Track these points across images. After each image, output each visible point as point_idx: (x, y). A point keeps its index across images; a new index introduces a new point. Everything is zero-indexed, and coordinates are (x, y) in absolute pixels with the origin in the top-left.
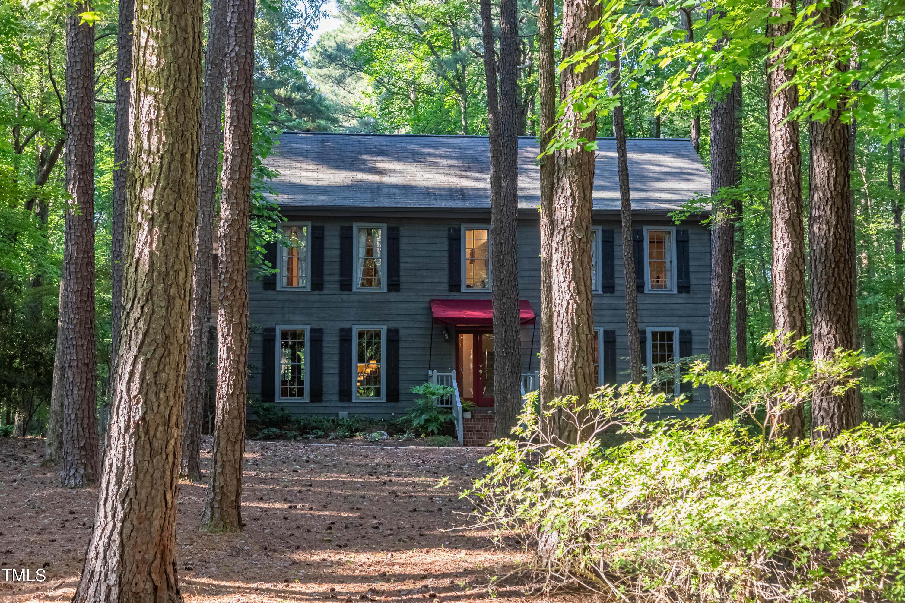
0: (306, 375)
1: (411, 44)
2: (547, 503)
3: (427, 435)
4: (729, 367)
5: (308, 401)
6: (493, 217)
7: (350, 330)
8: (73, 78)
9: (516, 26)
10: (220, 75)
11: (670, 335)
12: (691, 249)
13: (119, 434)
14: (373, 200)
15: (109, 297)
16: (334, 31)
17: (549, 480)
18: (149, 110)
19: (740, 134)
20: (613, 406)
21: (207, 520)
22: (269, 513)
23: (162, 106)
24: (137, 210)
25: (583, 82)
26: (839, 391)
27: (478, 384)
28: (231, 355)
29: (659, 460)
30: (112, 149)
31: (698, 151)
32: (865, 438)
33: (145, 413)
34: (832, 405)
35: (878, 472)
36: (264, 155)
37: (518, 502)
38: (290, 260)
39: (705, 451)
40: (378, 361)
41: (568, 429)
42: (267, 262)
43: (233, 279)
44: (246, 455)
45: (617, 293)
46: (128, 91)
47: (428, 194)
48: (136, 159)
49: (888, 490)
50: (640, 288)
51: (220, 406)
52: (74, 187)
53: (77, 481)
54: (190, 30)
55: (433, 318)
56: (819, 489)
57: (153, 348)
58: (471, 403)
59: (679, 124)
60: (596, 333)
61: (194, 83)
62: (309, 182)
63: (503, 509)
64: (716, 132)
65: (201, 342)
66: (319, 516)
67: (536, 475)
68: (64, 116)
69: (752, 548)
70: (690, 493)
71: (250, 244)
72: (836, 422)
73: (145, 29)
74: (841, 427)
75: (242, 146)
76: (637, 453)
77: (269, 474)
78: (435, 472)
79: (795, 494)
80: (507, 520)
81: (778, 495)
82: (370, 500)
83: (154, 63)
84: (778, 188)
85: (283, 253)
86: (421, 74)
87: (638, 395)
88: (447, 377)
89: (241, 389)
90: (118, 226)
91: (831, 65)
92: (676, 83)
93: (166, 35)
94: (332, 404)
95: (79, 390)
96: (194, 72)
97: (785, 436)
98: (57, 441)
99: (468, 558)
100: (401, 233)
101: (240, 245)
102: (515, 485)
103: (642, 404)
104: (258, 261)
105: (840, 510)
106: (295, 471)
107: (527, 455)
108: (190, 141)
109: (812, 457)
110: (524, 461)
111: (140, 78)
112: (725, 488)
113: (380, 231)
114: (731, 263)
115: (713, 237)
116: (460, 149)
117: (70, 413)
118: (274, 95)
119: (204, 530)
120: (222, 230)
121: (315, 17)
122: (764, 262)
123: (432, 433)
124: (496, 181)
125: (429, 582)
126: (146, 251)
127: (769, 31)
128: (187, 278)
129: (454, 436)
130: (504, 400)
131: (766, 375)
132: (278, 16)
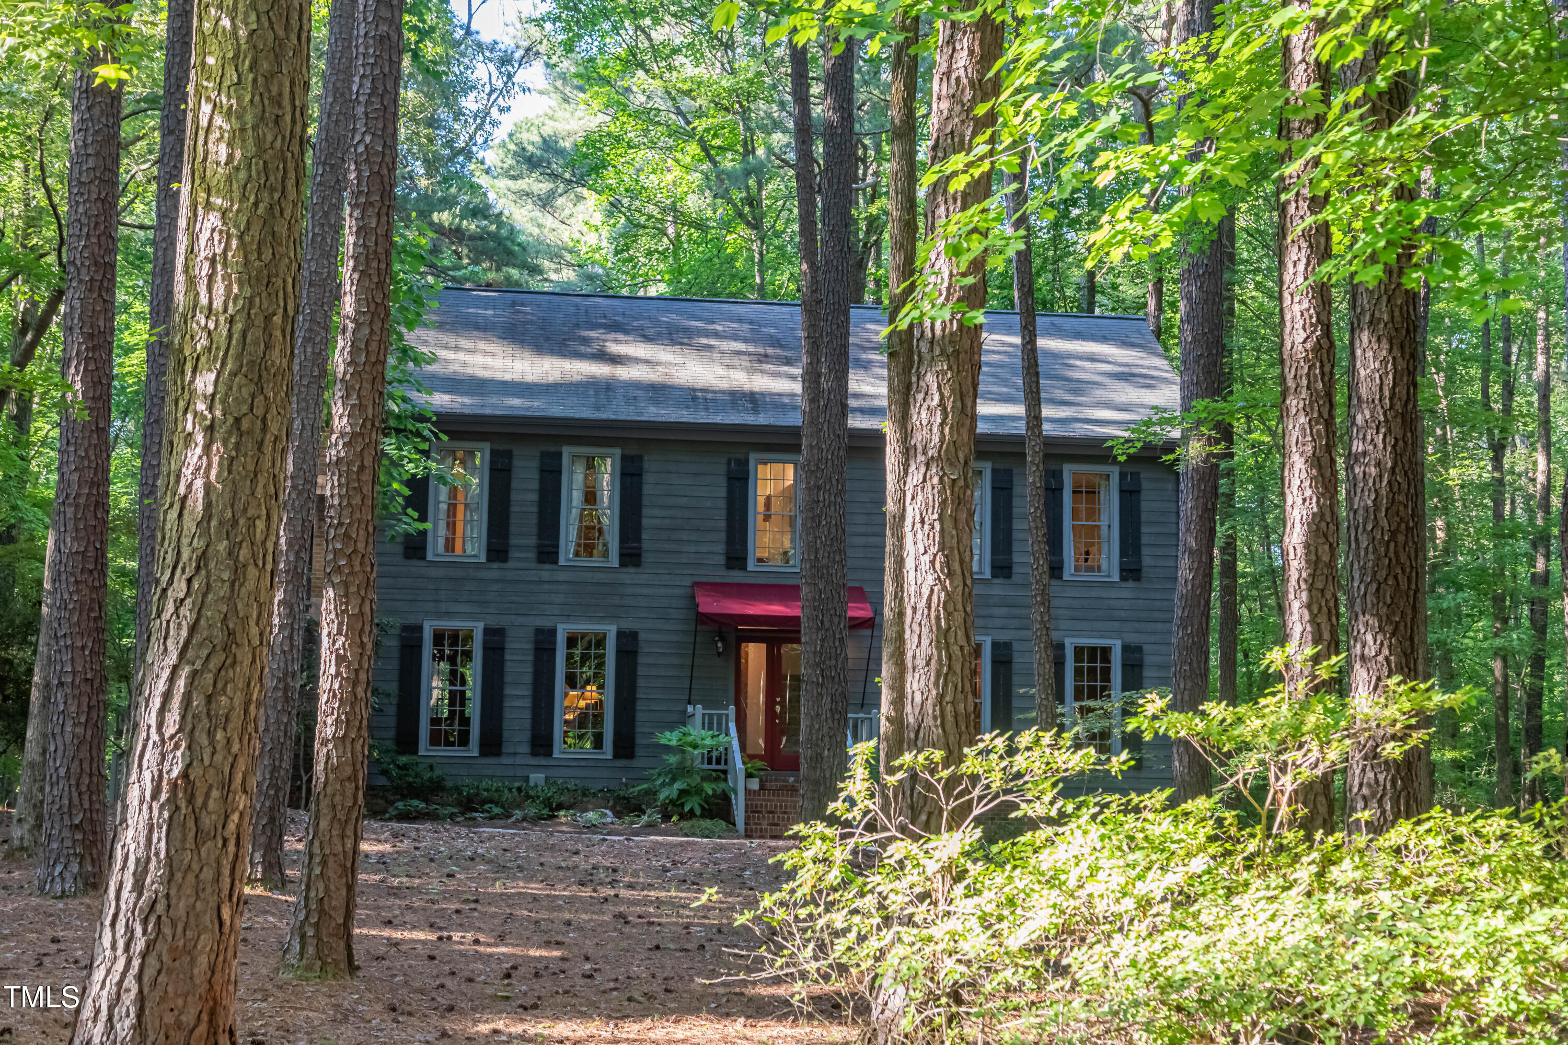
0: (473, 709)
1: (671, 142)
2: (888, 936)
3: (682, 817)
4: (1207, 706)
5: (476, 754)
6: (804, 442)
7: (553, 632)
8: (81, 183)
9: (851, 115)
10: (339, 185)
11: (1106, 652)
12: (1144, 506)
13: (141, 802)
14: (598, 409)
15: (132, 565)
16: (538, 116)
17: (892, 896)
18: (211, 238)
19: (1231, 311)
20: (1004, 769)
21: (292, 958)
22: (404, 948)
23: (233, 231)
24: (186, 411)
25: (964, 208)
26: (1392, 750)
27: (773, 731)
28: (343, 670)
29: (1084, 865)
30: (147, 309)
31: (1158, 338)
32: (1438, 834)
33: (189, 766)
34: (1381, 777)
35: (1460, 894)
36: (410, 325)
37: (837, 934)
38: (452, 508)
39: (1163, 851)
40: (601, 687)
41: (927, 809)
42: (409, 511)
43: (350, 537)
44: (365, 847)
45: (1016, 578)
46: (176, 208)
47: (694, 399)
48: (186, 322)
49: (1476, 925)
50: (1056, 570)
51: (322, 759)
52: (77, 372)
53: (67, 886)
54: (286, 102)
55: (698, 613)
56: (1359, 920)
57: (205, 652)
58: (760, 764)
59: (1129, 291)
60: (979, 646)
61: (292, 194)
62: (489, 374)
63: (811, 945)
64: (1192, 306)
65: (292, 646)
66: (490, 955)
67: (869, 887)
68: (64, 249)
69: (1241, 1021)
70: (1136, 922)
71: (382, 478)
72: (1388, 807)
73: (208, 99)
74: (1397, 815)
75: (373, 306)
76: (1045, 853)
77: (405, 880)
78: (695, 882)
79: (1317, 927)
80: (817, 965)
81: (1288, 928)
82: (580, 929)
83: (223, 158)
84: (1294, 402)
85: (440, 496)
86: (686, 193)
87: (1048, 751)
88: (720, 716)
89: (360, 728)
90: (152, 442)
91: (1386, 192)
92: (1123, 213)
93: (244, 109)
94: (519, 760)
95: (75, 725)
96: (292, 175)
97: (1301, 827)
98: (33, 815)
99: (748, 1032)
100: (646, 466)
101: (364, 478)
102: (833, 903)
103: (1055, 766)
104: (395, 507)
105: (1393, 958)
106: (450, 876)
107: (855, 852)
108: (281, 294)
109: (1347, 864)
110: (849, 862)
111: (197, 182)
112: (1196, 916)
113: (609, 461)
114: (1213, 531)
115: (1182, 486)
116: (751, 323)
117: (58, 765)
118: (431, 224)
119: (287, 976)
120: (334, 449)
121: (505, 91)
122: (1267, 531)
123: (691, 814)
124: (811, 380)
126: (199, 484)
127: (1284, 130)
128: (270, 531)
129: (730, 819)
130: (818, 757)
131: (1270, 721)
132: (442, 87)
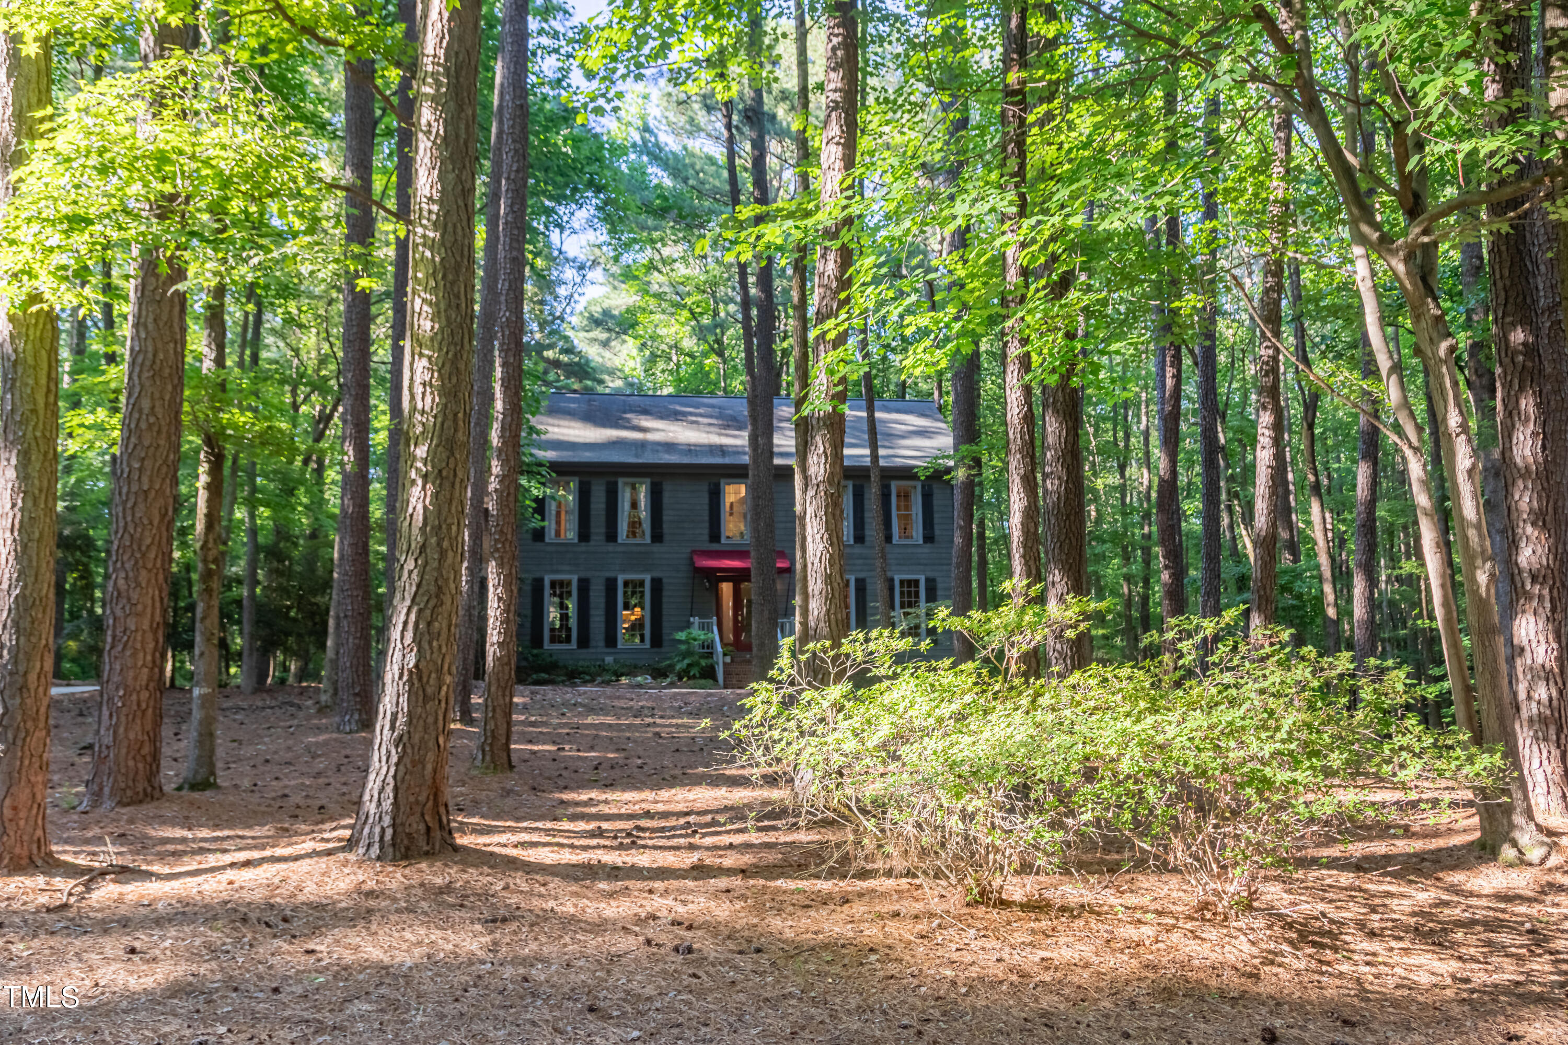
0: (573, 622)
1: (673, 310)
2: (803, 742)
3: (689, 679)
4: (971, 613)
5: (575, 647)
6: (750, 473)
7: (615, 580)
8: (349, 341)
9: (771, 294)
10: (492, 339)
11: (917, 582)
12: (935, 503)
13: (393, 681)
14: (637, 456)
15: (383, 549)
16: (600, 298)
17: (805, 721)
18: (423, 372)
19: (979, 395)
20: (863, 650)
21: (478, 763)
22: (538, 755)
23: (435, 368)
24: (411, 467)
25: (835, 348)
26: (1070, 634)
27: (737, 631)
28: (501, 605)
29: (907, 701)
30: (387, 408)
31: (940, 411)
32: (1095, 677)
33: (419, 661)
34: (1065, 647)
35: (1107, 709)
36: (533, 415)
37: (775, 742)
38: (558, 514)
39: (949, 692)
40: (643, 609)
41: (822, 672)
42: (536, 516)
43: (503, 532)
44: (516, 700)
45: (867, 544)
46: (403, 353)
47: (689, 450)
48: (410, 418)
49: (1116, 726)
50: (888, 539)
51: (491, 653)
52: (350, 445)
53: (352, 727)
54: (462, 296)
55: (695, 567)
56: (1054, 726)
57: (426, 599)
58: (731, 648)
59: (923, 386)
60: (848, 581)
61: (467, 346)
62: (576, 440)
63: (762, 749)
64: (957, 394)
65: (473, 592)
66: (586, 757)
67: (792, 716)
68: (341, 377)
69: (993, 781)
70: (936, 731)
71: (520, 499)
72: (1069, 663)
73: (419, 296)
74: (1074, 668)
75: (512, 405)
76: (886, 694)
77: (538, 717)
78: (697, 714)
79: (1032, 730)
80: (765, 759)
81: (1017, 731)
82: (635, 742)
83: (428, 328)
84: (1014, 447)
85: (552, 507)
86: (683, 338)
87: (887, 640)
88: (708, 623)
89: (512, 636)
90: (393, 482)
91: (1060, 334)
92: (920, 349)
93: (440, 301)
94: (599, 650)
95: (354, 639)
96: (466, 336)
97: (1022, 676)
98: (332, 688)
99: (728, 795)
100: (664, 487)
101: (510, 499)
102: (773, 725)
103: (891, 648)
104: (528, 515)
105: (1073, 745)
106: (563, 714)
107: (783, 697)
108: (462, 401)
109: (1047, 696)
110: (781, 702)
111: (414, 341)
112: (968, 726)
113: (644, 486)
114: (972, 516)
115: (955, 492)
116: (719, 408)
117: (345, 661)
118: (542, 358)
119: (475, 772)
120: (493, 485)
121: (582, 283)
122: (1002, 514)
123: (694, 677)
124: (753, 439)
125: (692, 819)
126: (420, 507)
127: (1004, 302)
128: (459, 531)
129: (715, 679)
130: (762, 645)
131: (1005, 620)
132: (546, 284)
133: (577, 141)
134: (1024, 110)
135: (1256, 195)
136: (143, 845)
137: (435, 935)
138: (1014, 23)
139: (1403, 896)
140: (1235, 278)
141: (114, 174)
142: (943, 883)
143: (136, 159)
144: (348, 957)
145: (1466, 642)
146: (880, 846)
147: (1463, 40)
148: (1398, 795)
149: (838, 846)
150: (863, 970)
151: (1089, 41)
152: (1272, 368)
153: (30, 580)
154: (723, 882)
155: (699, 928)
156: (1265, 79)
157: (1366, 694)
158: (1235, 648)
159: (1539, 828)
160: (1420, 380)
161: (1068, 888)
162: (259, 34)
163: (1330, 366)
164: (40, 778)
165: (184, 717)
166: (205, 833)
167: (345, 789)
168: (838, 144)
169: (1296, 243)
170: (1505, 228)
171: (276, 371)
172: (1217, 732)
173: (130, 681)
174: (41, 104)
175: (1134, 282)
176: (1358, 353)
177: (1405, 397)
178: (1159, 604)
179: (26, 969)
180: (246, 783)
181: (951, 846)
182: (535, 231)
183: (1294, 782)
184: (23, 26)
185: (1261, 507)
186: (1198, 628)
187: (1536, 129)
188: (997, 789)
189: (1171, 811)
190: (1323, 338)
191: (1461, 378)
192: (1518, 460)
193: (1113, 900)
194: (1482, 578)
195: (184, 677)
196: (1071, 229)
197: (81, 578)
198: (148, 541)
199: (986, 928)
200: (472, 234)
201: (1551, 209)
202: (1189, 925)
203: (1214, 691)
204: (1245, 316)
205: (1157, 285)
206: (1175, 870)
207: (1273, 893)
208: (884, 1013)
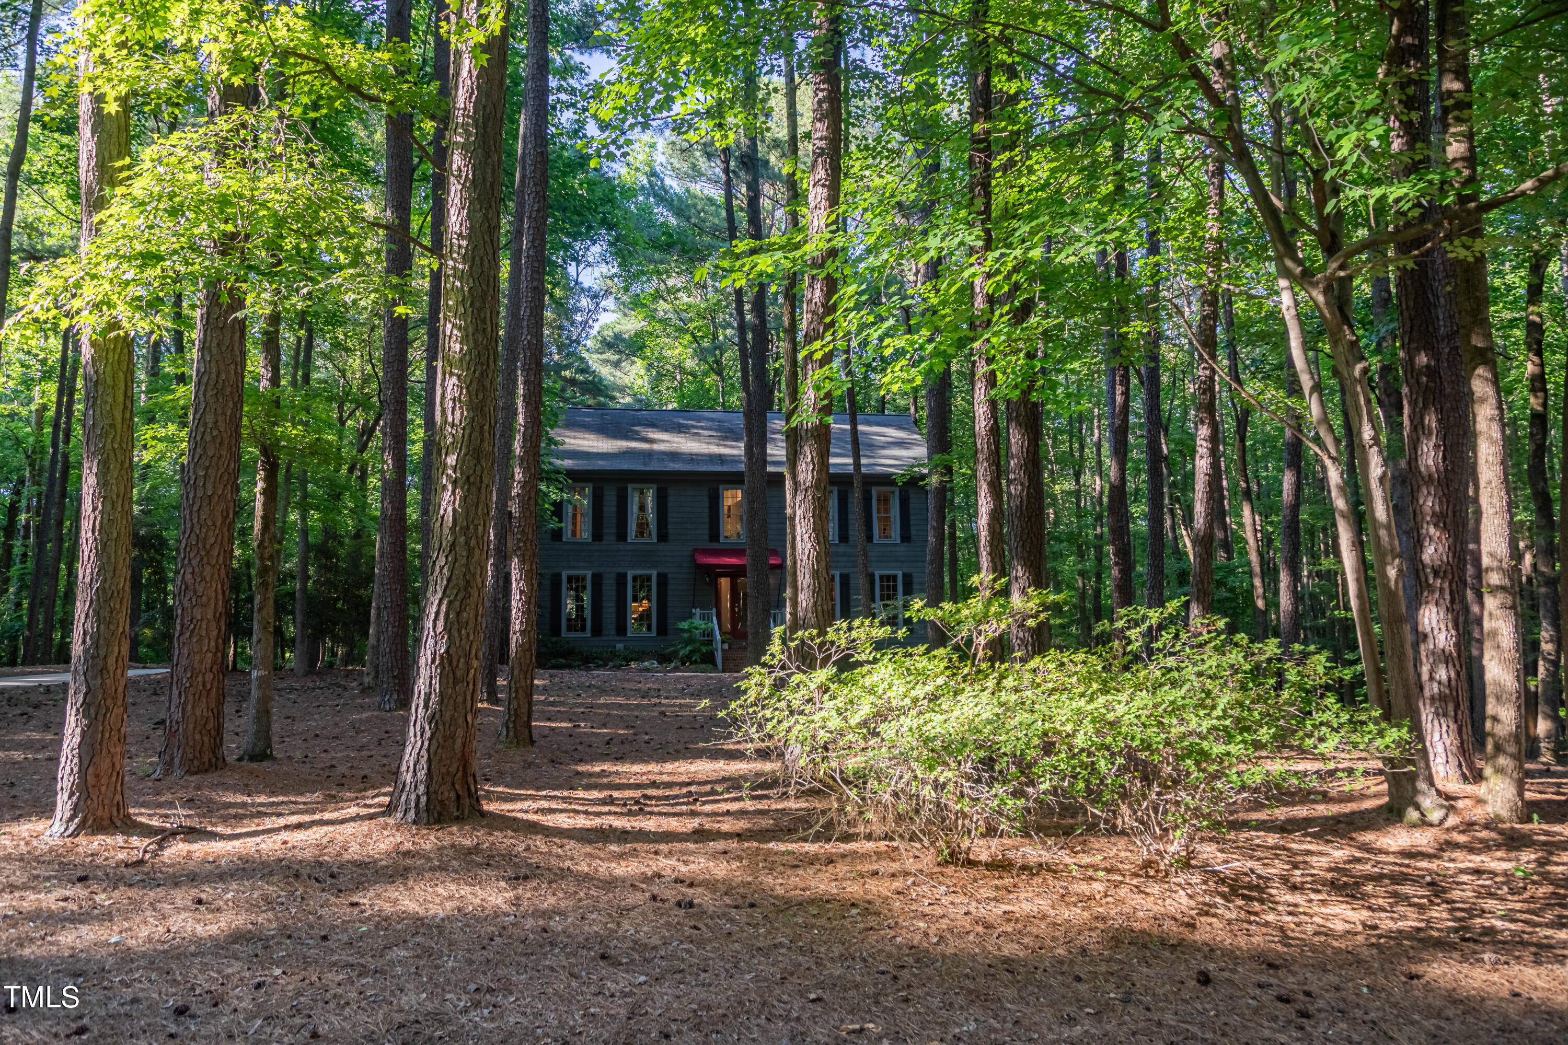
0: (587, 614)
1: (677, 335)
2: (792, 720)
3: (691, 663)
4: (943, 605)
5: (590, 636)
6: (746, 479)
7: (625, 575)
8: (389, 362)
9: (765, 320)
10: (515, 360)
11: (895, 577)
12: (911, 506)
13: (427, 665)
14: (645, 464)
15: (419, 547)
16: (612, 323)
17: (794, 701)
18: (453, 389)
19: (950, 411)
20: (847, 638)
21: (503, 738)
22: (557, 731)
23: (464, 385)
24: (443, 474)
25: (821, 367)
26: (1031, 623)
27: (734, 621)
28: (523, 597)
29: (886, 683)
30: (422, 422)
31: (916, 425)
32: (1053, 662)
33: (449, 647)
34: (1026, 635)
35: (1064, 691)
36: (552, 427)
37: (768, 720)
38: (574, 516)
39: (923, 675)
40: (650, 601)
41: (809, 657)
42: (554, 518)
43: (525, 532)
44: (536, 682)
45: (850, 543)
46: (436, 374)
47: (692, 459)
48: (442, 430)
49: (1071, 705)
50: (870, 538)
51: (514, 640)
52: (389, 454)
53: (391, 706)
54: (488, 320)
55: (696, 564)
56: (1016, 705)
57: (455, 591)
58: (728, 636)
59: (901, 402)
60: (833, 576)
61: (492, 366)
62: (591, 450)
63: (755, 726)
64: (931, 409)
65: (498, 586)
66: (599, 734)
67: (783, 697)
68: (382, 394)
69: (962, 755)
70: (911, 710)
71: (540, 503)
72: (1030, 649)
73: (450, 321)
74: (1034, 653)
75: (533, 419)
76: (867, 677)
77: (556, 698)
78: (698, 695)
79: (997, 709)
80: (758, 735)
81: (983, 710)
82: (643, 720)
83: (458, 350)
84: (981, 456)
85: (569, 510)
86: (685, 359)
87: (867, 628)
88: (708, 614)
89: (532, 625)
90: (426, 488)
91: (1022, 355)
92: (897, 368)
93: (468, 326)
94: (610, 638)
95: (393, 627)
96: (492, 357)
97: (989, 661)
98: (374, 671)
99: (725, 767)
100: (669, 493)
101: (531, 503)
102: (765, 705)
103: (871, 636)
104: (546, 517)
105: (1033, 722)
106: (579, 695)
107: (775, 680)
108: (488, 415)
109: (1011, 678)
110: (773, 685)
111: (445, 362)
112: (940, 705)
113: (651, 491)
114: (944, 518)
115: (929, 496)
116: (718, 422)
117: (385, 647)
118: (561, 377)
119: (500, 747)
120: (516, 490)
121: (596, 310)
122: (970, 516)
123: (696, 662)
124: (749, 449)
125: (693, 788)
126: (450, 509)
127: (972, 326)
128: (485, 531)
129: (715, 665)
130: (756, 633)
131: (973, 611)
132: (565, 311)
133: (591, 184)
134: (989, 156)
135: (1194, 233)
136: (210, 809)
137: (465, 890)
138: (980, 80)
139: (1321, 854)
140: (1176, 306)
141: (183, 215)
142: (918, 845)
143: (202, 202)
144: (388, 908)
145: (1377, 629)
146: (861, 813)
147: (1373, 98)
148: (1317, 766)
149: (823, 812)
150: (846, 922)
151: (1047, 96)
152: (1208, 387)
153: (109, 575)
154: (720, 845)
155: (699, 885)
156: (1201, 131)
157: (1292, 676)
158: (1177, 636)
159: (1439, 793)
160: (1337, 398)
161: (1028, 849)
162: (310, 92)
163: (1259, 385)
164: (118, 750)
165: (244, 697)
166: (262, 799)
167: (385, 761)
168: (823, 186)
169: (1229, 277)
170: (1410, 265)
171: (324, 390)
172: (1160, 710)
173: (196, 665)
174: (120, 156)
175: (1086, 310)
176: (1283, 374)
177: (1325, 413)
178: (1110, 597)
179: (107, 916)
180: (299, 755)
181: (925, 813)
182: (554, 265)
183: (1228, 754)
184: (106, 89)
185: (1199, 509)
186: (1145, 618)
187: (1436, 178)
188: (966, 762)
189: (1120, 781)
190: (1254, 361)
191: (1373, 396)
192: (1423, 469)
193: (1068, 860)
194: (1392, 573)
195: (244, 661)
196: (1030, 262)
197: (155, 573)
198: (212, 540)
199: (955, 885)
200: (498, 268)
201: (1449, 248)
202: (1135, 882)
203: (1158, 673)
204: (1184, 341)
205: (1107, 312)
206: (1123, 833)
207: (1208, 851)
208: (864, 960)
